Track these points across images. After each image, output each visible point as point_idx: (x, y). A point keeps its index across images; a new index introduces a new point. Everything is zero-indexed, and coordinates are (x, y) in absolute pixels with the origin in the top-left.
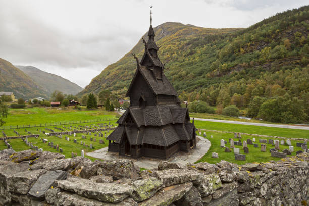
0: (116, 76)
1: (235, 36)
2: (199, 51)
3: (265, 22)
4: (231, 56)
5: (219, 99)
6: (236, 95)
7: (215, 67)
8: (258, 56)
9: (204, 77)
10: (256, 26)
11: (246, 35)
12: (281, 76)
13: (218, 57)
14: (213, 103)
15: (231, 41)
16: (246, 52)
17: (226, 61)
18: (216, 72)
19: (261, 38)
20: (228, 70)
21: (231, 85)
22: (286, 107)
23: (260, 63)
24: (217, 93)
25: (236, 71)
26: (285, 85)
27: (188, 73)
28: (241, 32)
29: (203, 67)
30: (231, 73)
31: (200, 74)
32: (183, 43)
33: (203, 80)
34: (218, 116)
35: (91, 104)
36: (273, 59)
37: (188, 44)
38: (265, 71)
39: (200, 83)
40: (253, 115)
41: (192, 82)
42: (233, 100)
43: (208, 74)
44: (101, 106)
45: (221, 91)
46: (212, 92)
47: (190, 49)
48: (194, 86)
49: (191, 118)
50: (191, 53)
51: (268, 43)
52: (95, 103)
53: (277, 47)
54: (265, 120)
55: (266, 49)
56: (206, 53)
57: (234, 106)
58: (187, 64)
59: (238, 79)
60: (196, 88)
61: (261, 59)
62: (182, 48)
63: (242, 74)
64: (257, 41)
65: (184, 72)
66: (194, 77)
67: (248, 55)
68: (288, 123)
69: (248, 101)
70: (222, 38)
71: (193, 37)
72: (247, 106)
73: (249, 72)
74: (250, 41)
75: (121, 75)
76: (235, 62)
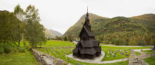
0: (72, 30)
1: (108, 20)
2: (98, 23)
3: (115, 18)
4: (107, 26)
5: (104, 39)
6: (108, 38)
7: (103, 29)
8: (113, 27)
9: (100, 31)
10: (113, 18)
11: (111, 20)
12: (119, 33)
13: (103, 26)
14: (102, 40)
15: (107, 21)
16: (111, 25)
17: (106, 27)
18: (103, 30)
19: (114, 22)
20: (106, 30)
21: (107, 34)
22: (120, 41)
23: (114, 29)
24: (103, 37)
25: (108, 31)
26: (119, 36)
27: (95, 30)
28: (110, 19)
29: (99, 28)
30: (107, 31)
31: (99, 30)
32: (93, 20)
33: (99, 32)
34: (104, 44)
35: (66, 39)
36: (117, 28)
37: (95, 21)
38: (115, 31)
39: (98, 33)
40: (112, 44)
41: (96, 33)
42: (107, 39)
43: (101, 31)
44: (68, 40)
45: (105, 36)
46: (102, 36)
47: (96, 22)
48: (96, 34)
49: (100, 45)
50: (96, 24)
51: (116, 24)
52: (67, 39)
53: (118, 25)
54: (116, 45)
55: (115, 25)
56: (100, 24)
57: (108, 41)
58: (95, 27)
59: (109, 33)
60: (97, 35)
61: (114, 28)
62: (93, 22)
63: (110, 31)
64: (113, 23)
65: (94, 30)
66: (97, 31)
67: (111, 26)
68: (120, 45)
69: (111, 39)
70: (105, 20)
71: (96, 18)
72: (111, 41)
73: (112, 31)
74: (112, 22)
75: (74, 30)
76: (108, 28)
